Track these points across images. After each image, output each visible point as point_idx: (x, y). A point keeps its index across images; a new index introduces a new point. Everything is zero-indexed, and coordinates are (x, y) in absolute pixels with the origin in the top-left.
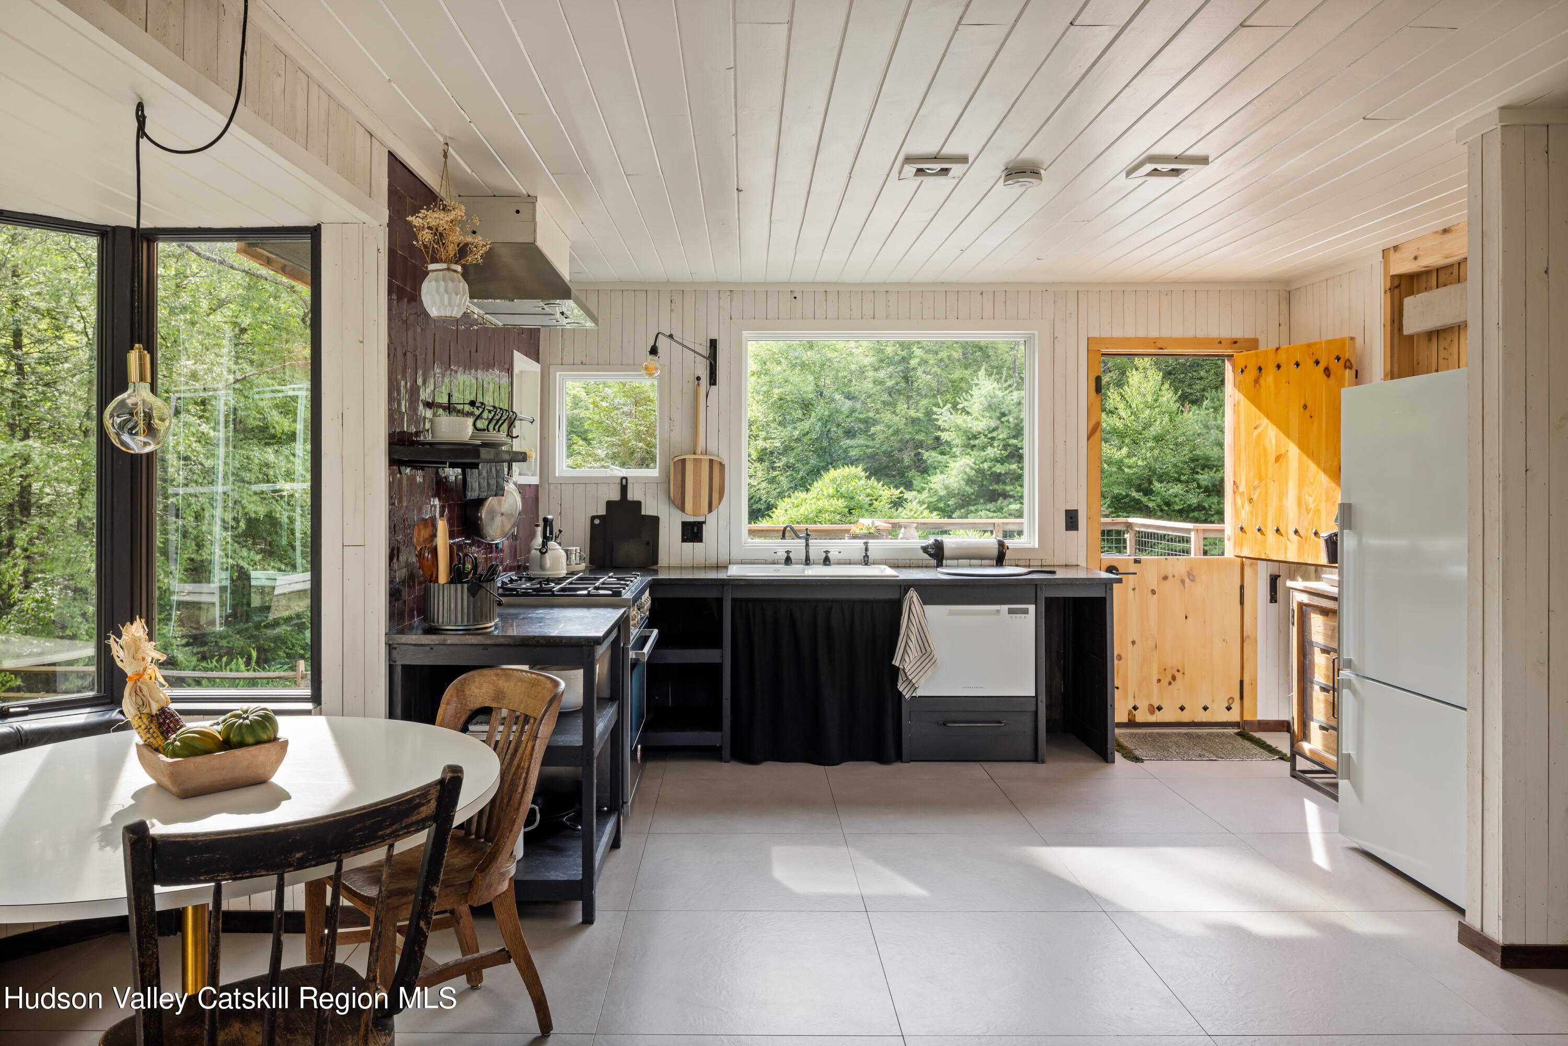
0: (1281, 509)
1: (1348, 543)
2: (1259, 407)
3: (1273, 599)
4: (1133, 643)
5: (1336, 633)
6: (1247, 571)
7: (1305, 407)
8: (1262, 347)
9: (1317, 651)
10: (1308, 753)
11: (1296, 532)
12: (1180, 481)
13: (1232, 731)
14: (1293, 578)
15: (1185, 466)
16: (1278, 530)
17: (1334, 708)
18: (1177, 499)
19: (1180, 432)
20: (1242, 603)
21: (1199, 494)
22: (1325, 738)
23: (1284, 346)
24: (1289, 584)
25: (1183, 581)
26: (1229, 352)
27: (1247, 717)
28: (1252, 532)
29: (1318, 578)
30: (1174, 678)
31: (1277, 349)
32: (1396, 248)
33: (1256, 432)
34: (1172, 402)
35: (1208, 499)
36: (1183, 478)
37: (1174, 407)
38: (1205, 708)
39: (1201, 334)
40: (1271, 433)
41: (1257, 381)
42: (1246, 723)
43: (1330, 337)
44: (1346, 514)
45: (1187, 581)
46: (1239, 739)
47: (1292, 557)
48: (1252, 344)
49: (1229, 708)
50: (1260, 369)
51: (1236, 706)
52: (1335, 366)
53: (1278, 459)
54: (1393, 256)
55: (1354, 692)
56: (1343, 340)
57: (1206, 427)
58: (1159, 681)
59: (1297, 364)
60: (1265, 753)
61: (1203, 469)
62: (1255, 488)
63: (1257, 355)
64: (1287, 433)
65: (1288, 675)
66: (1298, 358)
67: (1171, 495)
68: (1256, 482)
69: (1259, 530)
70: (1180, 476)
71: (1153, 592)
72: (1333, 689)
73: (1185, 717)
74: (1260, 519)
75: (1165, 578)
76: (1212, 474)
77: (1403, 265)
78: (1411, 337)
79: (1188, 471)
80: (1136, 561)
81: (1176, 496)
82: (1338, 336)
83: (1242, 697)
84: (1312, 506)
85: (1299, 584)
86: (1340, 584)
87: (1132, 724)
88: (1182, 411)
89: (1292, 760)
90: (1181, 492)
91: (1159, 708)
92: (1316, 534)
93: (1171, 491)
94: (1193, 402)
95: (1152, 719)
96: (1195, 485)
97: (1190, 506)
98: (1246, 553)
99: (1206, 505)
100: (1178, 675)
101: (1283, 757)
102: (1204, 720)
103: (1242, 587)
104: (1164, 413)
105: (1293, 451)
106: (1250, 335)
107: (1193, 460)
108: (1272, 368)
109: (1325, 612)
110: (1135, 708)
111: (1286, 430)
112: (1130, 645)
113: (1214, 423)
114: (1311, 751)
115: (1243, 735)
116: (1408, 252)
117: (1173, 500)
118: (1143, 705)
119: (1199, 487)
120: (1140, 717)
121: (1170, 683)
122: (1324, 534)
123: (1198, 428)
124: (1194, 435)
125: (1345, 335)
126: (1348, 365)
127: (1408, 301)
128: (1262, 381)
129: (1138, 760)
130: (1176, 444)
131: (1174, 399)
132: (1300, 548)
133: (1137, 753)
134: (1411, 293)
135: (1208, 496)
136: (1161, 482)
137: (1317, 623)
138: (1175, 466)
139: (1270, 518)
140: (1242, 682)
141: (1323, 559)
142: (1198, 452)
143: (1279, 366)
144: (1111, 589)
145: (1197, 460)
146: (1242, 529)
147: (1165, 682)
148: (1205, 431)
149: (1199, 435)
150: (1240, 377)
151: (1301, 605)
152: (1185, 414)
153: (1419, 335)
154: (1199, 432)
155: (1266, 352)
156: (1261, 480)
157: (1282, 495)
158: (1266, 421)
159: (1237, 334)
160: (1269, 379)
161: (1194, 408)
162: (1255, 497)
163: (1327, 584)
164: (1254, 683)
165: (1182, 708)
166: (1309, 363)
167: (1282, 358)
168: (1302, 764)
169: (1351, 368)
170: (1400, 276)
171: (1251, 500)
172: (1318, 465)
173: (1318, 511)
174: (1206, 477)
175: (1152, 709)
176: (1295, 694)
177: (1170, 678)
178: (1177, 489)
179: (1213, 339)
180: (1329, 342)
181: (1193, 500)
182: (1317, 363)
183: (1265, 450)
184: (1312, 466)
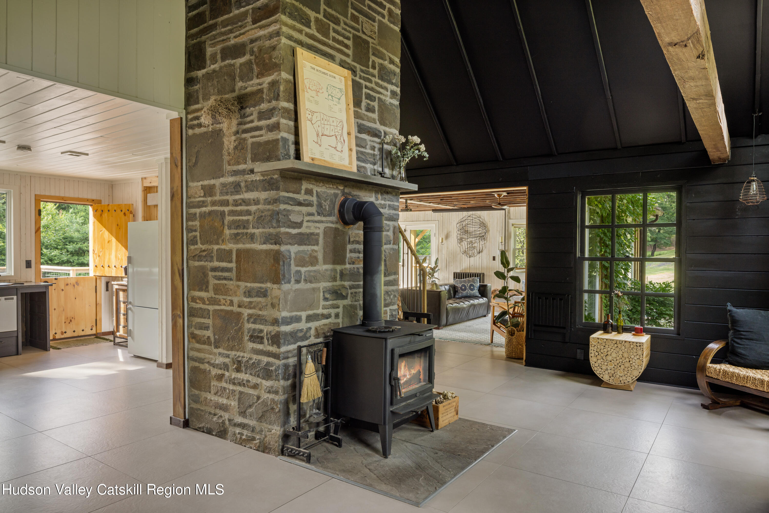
0: (110, 259)
1: (130, 270)
2: (102, 224)
3: (107, 290)
4: (55, 309)
5: (127, 297)
6: (98, 281)
7: (118, 225)
8: (103, 203)
9: (122, 303)
10: (118, 336)
11: (115, 266)
12: (58, 249)
13: (93, 337)
14: (114, 281)
15: (60, 241)
16: (109, 266)
17: (127, 320)
18: (56, 258)
19: (58, 224)
20: (96, 292)
21: (68, 255)
22: (124, 330)
23: (111, 204)
24: (113, 283)
25: (74, 286)
26: (91, 204)
27: (98, 332)
28: (100, 267)
29: (122, 280)
30: (71, 321)
31: (108, 205)
32: (145, 178)
33: (101, 233)
34: (53, 209)
35: (72, 257)
36: (59, 247)
37: (55, 211)
38: (83, 330)
39: (80, 196)
40: (106, 234)
41: (101, 215)
42: (98, 333)
43: (126, 203)
44: (130, 259)
45: (76, 286)
46: (96, 339)
47: (114, 275)
48: (99, 202)
49: (92, 329)
50: (102, 211)
51: (94, 329)
52: (127, 212)
53: (108, 242)
54: (144, 181)
55: (132, 311)
56: (130, 205)
57: (71, 222)
58: (65, 322)
59: (115, 211)
60: (105, 341)
61: (69, 243)
62: (101, 252)
63: (101, 206)
64: (112, 234)
65: (112, 314)
66: (115, 209)
67: (52, 256)
68: (101, 250)
69: (102, 266)
70: (57, 246)
71: (63, 290)
72: (126, 315)
73: (76, 334)
74: (102, 262)
75: (67, 285)
76: (74, 245)
77: (147, 184)
78: (150, 206)
79: (61, 244)
80: (55, 279)
81: (55, 256)
82: (128, 203)
83: (96, 325)
84: (120, 258)
85: (116, 283)
86: (128, 282)
87: (54, 339)
88: (58, 214)
89: (114, 341)
90: (58, 254)
91: (65, 332)
92: (121, 267)
93: (53, 254)
94: (64, 209)
95: (63, 337)
96: (65, 250)
97: (63, 261)
98: (98, 274)
99: (71, 260)
100: (73, 320)
101: (111, 341)
102: (83, 334)
103: (96, 287)
104: (48, 214)
105: (114, 240)
106: (99, 199)
107: (64, 238)
108: (107, 211)
109: (124, 291)
110: (56, 333)
111: (111, 233)
112: (53, 310)
113: (75, 220)
114: (120, 335)
115: (97, 337)
116: (148, 180)
117: (53, 258)
118: (59, 332)
119: (68, 251)
120: (57, 337)
121: (69, 323)
122: (124, 266)
123: (67, 222)
124: (65, 226)
125: (131, 203)
126: (131, 213)
127: (148, 195)
128: (103, 215)
129: (59, 349)
130: (56, 230)
131: (55, 207)
132: (116, 272)
133: (58, 347)
134: (150, 193)
135: (72, 256)
136: (47, 249)
137: (121, 294)
138: (54, 241)
139: (106, 262)
140: (96, 320)
141: (123, 275)
142: (67, 234)
143: (109, 211)
144: (48, 288)
145: (67, 238)
146: (96, 266)
147: (67, 323)
148: (70, 224)
149: (67, 226)
150: (96, 213)
151: (116, 289)
152: (60, 215)
153: (152, 205)
154: (68, 224)
155: (104, 205)
156: (103, 249)
157: (110, 254)
158: (104, 229)
159: (94, 197)
160: (105, 215)
161: (65, 212)
162: (101, 255)
163: (125, 282)
164: (101, 320)
165: (74, 331)
166: (119, 211)
167: (110, 208)
168: (118, 340)
169: (132, 213)
170: (147, 187)
171: (99, 256)
172: (122, 245)
173: (122, 259)
174: (71, 246)
175: (62, 333)
176: (115, 318)
177: (69, 321)
178: (56, 252)
179: (85, 199)
180: (125, 205)
181: (65, 258)
182: (122, 211)
183: (104, 239)
184: (120, 245)
